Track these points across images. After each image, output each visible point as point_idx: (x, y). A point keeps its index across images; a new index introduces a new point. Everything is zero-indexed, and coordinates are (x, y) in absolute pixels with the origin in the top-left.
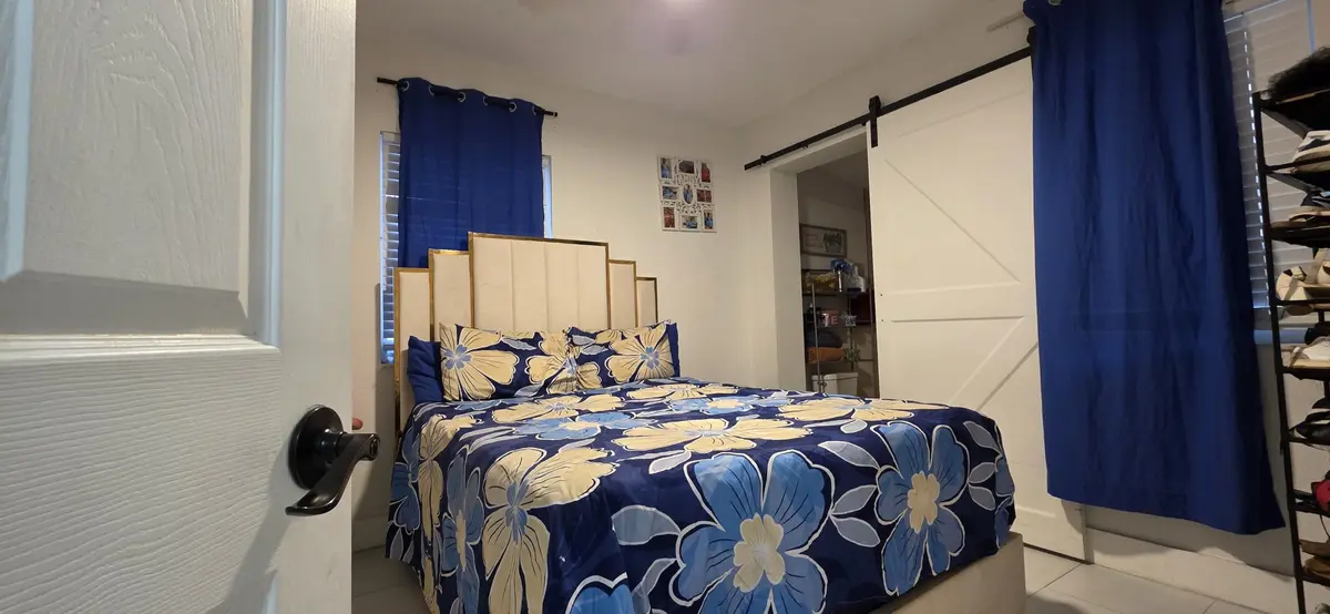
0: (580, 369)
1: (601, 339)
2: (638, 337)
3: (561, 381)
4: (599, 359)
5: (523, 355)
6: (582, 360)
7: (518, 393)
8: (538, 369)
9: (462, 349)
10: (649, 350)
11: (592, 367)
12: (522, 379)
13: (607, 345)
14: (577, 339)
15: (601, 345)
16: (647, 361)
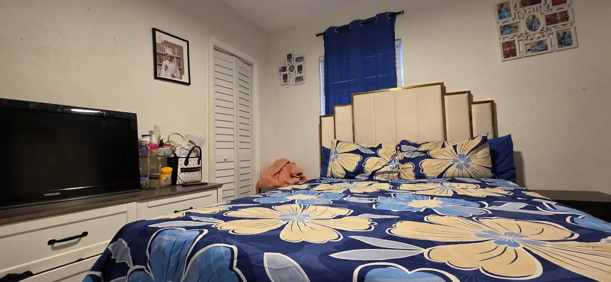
0: (401, 166)
1: (423, 148)
2: (455, 147)
3: (384, 173)
4: (416, 161)
5: (365, 156)
6: (404, 161)
7: (358, 177)
8: (371, 165)
9: (336, 152)
10: (461, 156)
11: (410, 165)
12: (360, 170)
13: (425, 152)
14: (404, 147)
15: (420, 152)
16: (457, 164)
